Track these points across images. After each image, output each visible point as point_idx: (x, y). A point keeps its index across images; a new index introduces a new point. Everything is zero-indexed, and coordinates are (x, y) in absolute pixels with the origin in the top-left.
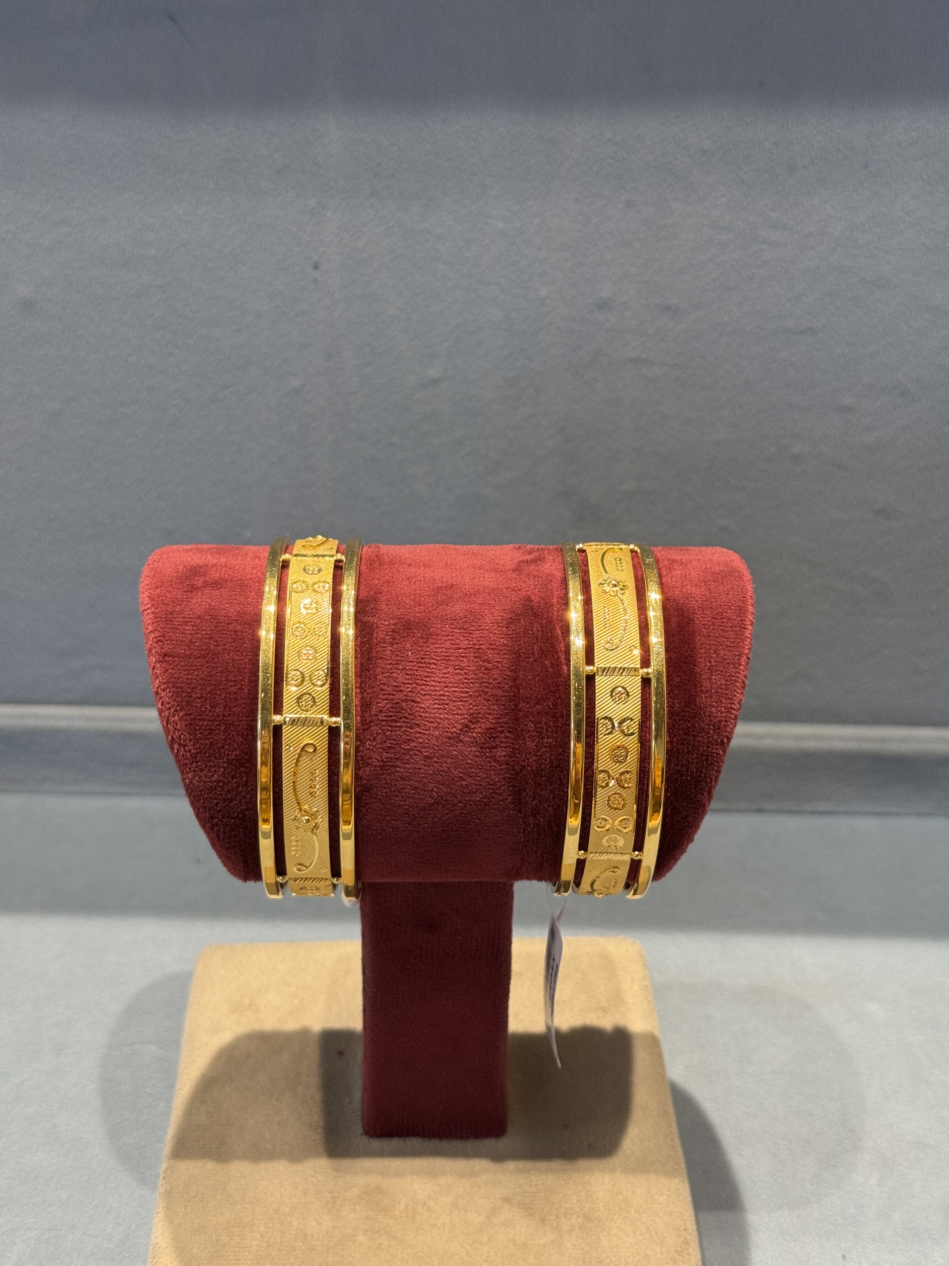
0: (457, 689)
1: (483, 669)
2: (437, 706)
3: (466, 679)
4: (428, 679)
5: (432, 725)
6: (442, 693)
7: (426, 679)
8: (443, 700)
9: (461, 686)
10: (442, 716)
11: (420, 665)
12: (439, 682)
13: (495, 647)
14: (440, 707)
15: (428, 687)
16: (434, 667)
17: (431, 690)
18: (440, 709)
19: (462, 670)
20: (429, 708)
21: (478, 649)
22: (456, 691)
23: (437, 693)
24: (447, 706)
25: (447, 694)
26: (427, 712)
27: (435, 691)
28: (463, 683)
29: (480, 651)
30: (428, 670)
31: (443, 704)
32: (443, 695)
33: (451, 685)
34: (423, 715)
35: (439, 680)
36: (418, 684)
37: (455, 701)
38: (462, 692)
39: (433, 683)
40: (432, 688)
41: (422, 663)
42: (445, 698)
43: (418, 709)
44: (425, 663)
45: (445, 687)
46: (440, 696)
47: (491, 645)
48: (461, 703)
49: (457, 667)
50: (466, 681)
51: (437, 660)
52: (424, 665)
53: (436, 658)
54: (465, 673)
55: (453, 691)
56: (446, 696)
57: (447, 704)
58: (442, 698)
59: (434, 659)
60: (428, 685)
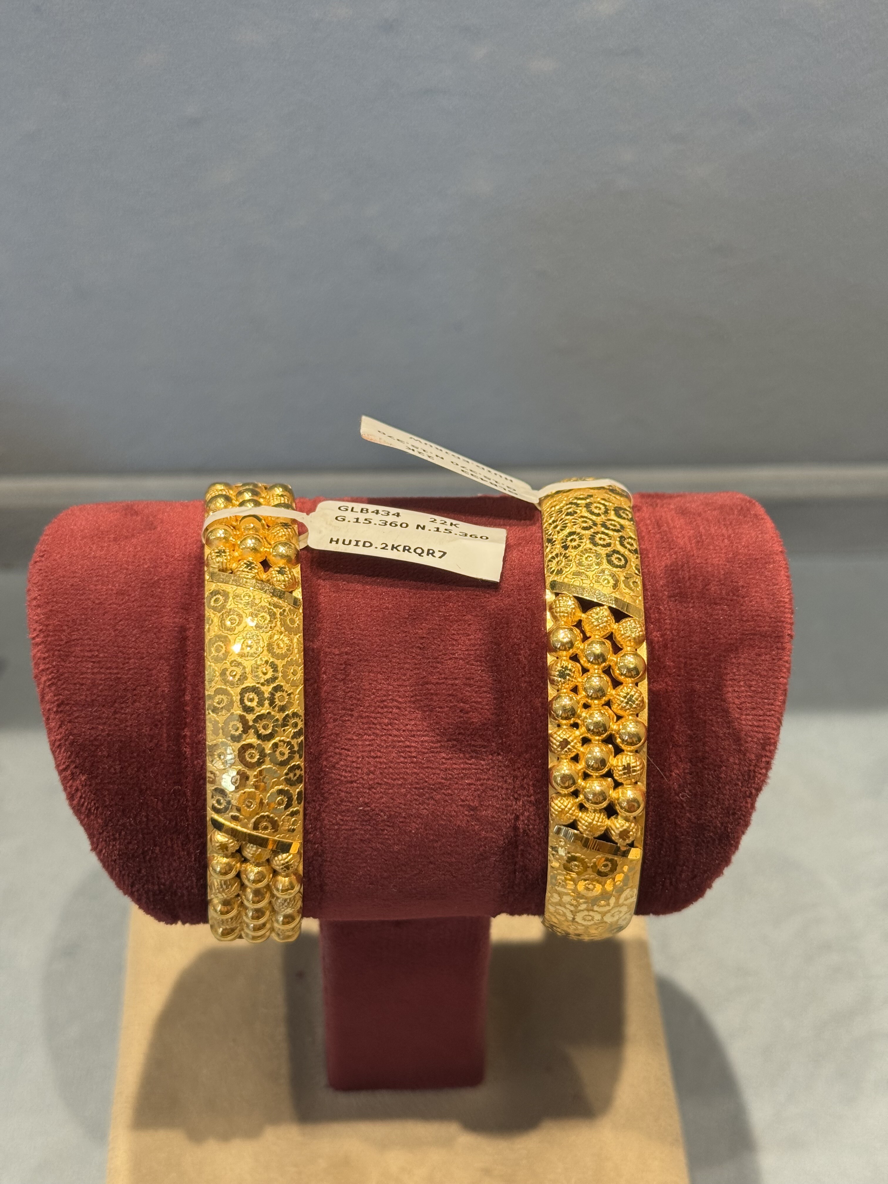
0: (426, 738)
1: (458, 711)
2: (402, 759)
5: (397, 782)
6: (408, 743)
7: (387, 728)
8: (409, 752)
10: (408, 771)
11: (380, 710)
12: (404, 731)
13: (472, 682)
14: (406, 760)
15: (390, 737)
16: (397, 711)
17: (393, 741)
18: (406, 762)
20: (391, 762)
21: (452, 685)
22: (426, 741)
23: (400, 744)
26: (390, 767)
27: (399, 742)
29: (455, 687)
30: (390, 716)
31: (410, 757)
32: (408, 747)
33: (419, 733)
35: (404, 728)
36: (377, 735)
37: (424, 753)
38: (432, 742)
40: (396, 739)
41: (382, 708)
42: (413, 749)
44: (386, 707)
45: (411, 736)
46: (406, 747)
47: (468, 679)
48: (431, 755)
51: (400, 703)
52: (385, 710)
53: (400, 700)
55: (422, 741)
56: (413, 747)
57: (414, 757)
58: (407, 749)
59: (396, 701)
60: (391, 735)
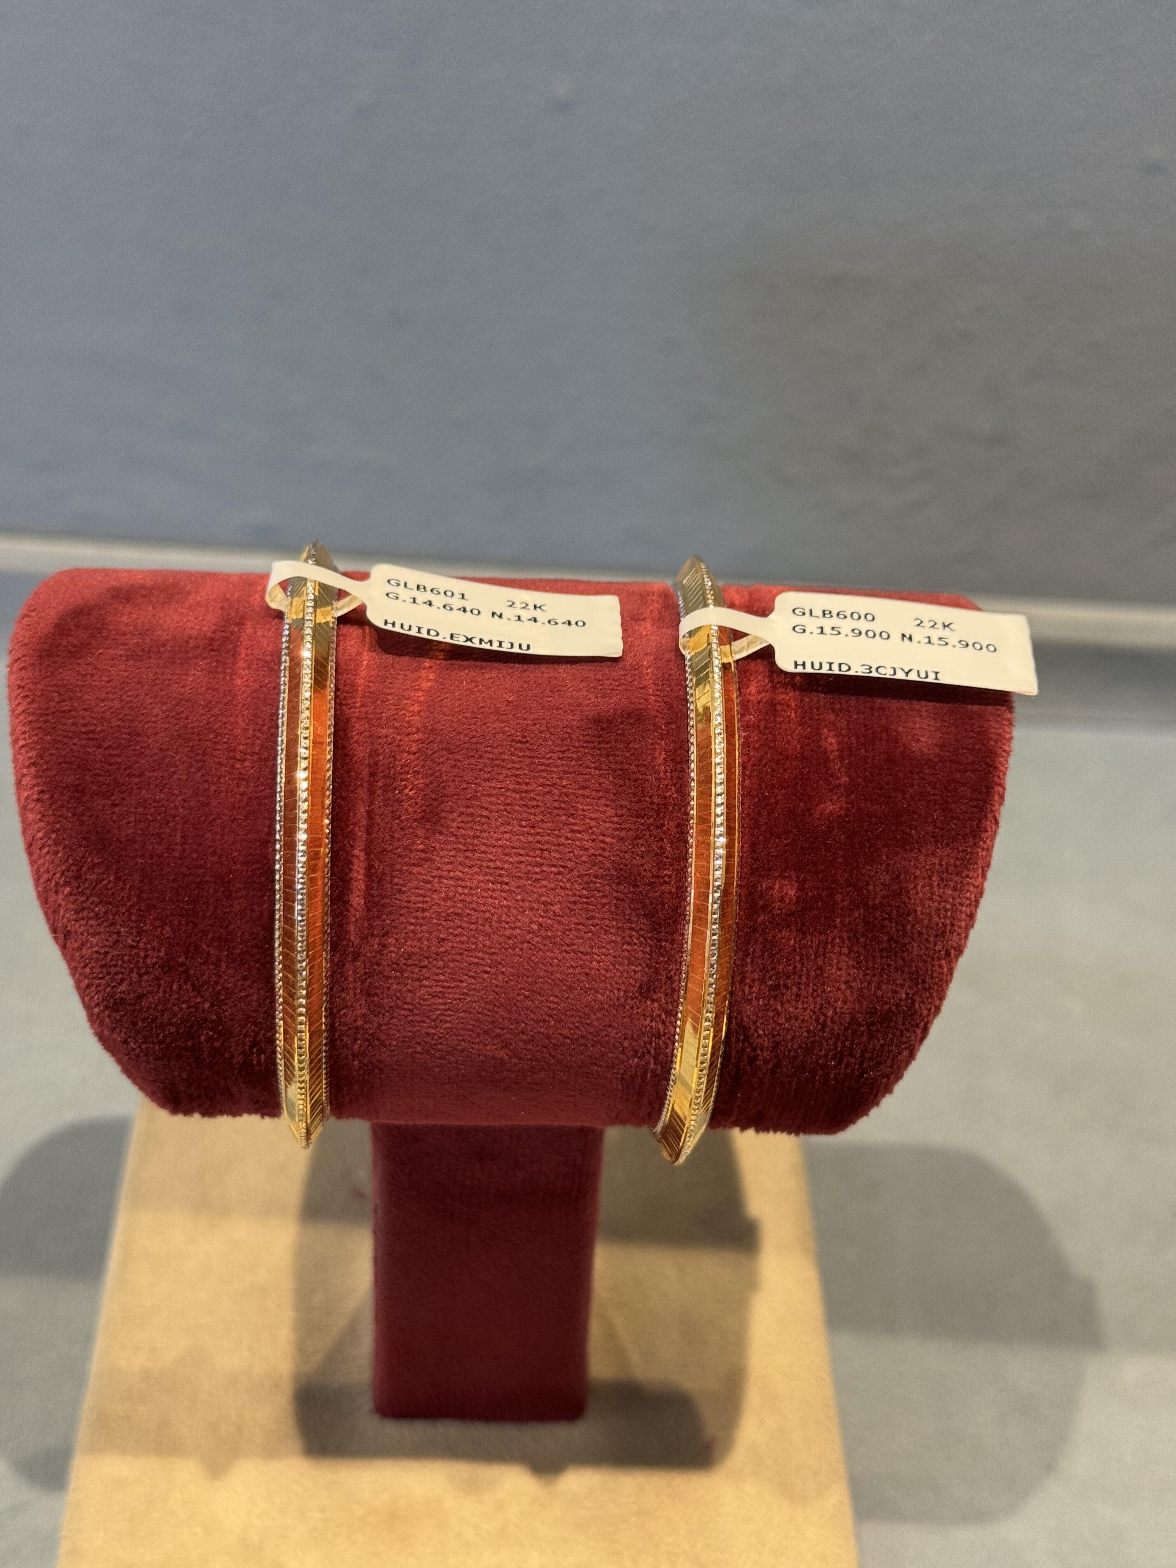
3: (538, 842)
4: (476, 842)
9: (532, 854)
19: (532, 827)
24: (506, 887)
25: (506, 866)
28: (535, 849)
34: (468, 899)
39: (484, 848)
43: (460, 890)
49: (524, 823)
50: (539, 846)
54: (538, 833)
